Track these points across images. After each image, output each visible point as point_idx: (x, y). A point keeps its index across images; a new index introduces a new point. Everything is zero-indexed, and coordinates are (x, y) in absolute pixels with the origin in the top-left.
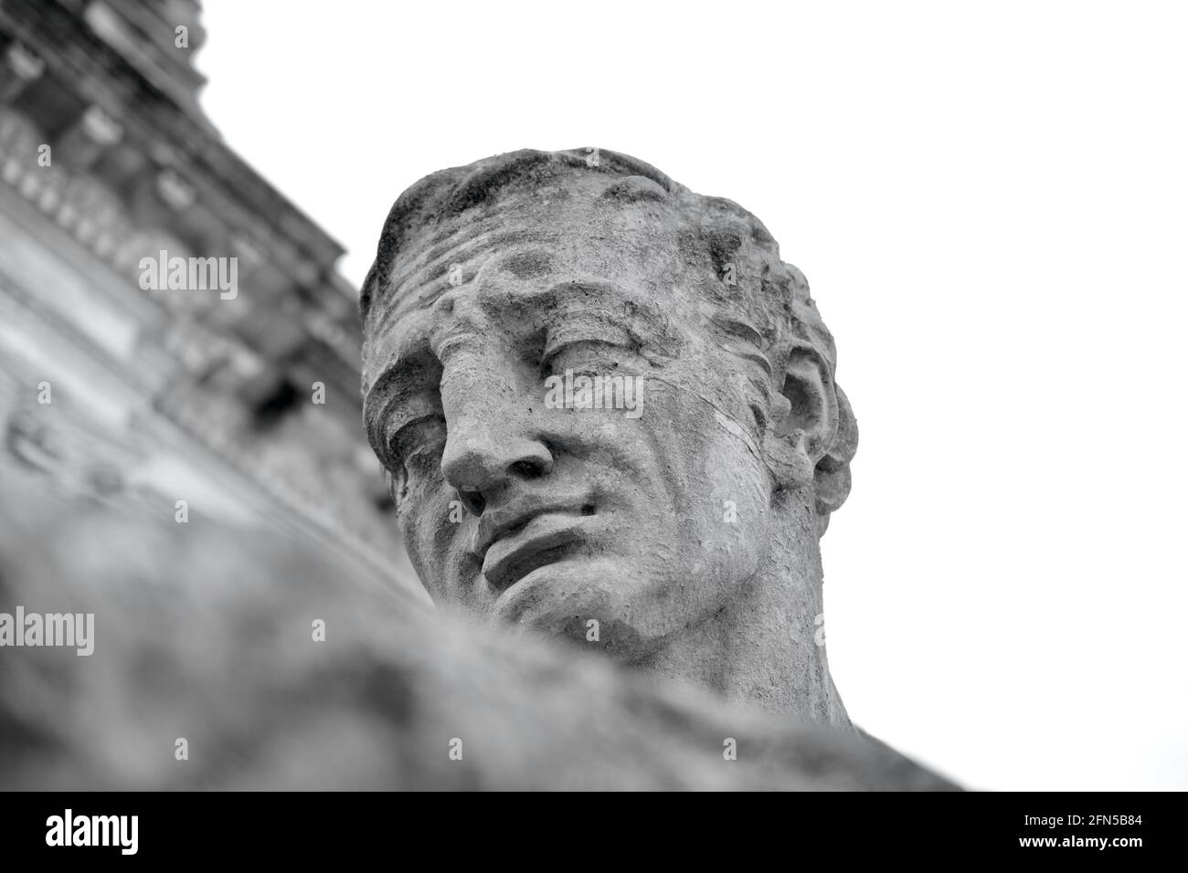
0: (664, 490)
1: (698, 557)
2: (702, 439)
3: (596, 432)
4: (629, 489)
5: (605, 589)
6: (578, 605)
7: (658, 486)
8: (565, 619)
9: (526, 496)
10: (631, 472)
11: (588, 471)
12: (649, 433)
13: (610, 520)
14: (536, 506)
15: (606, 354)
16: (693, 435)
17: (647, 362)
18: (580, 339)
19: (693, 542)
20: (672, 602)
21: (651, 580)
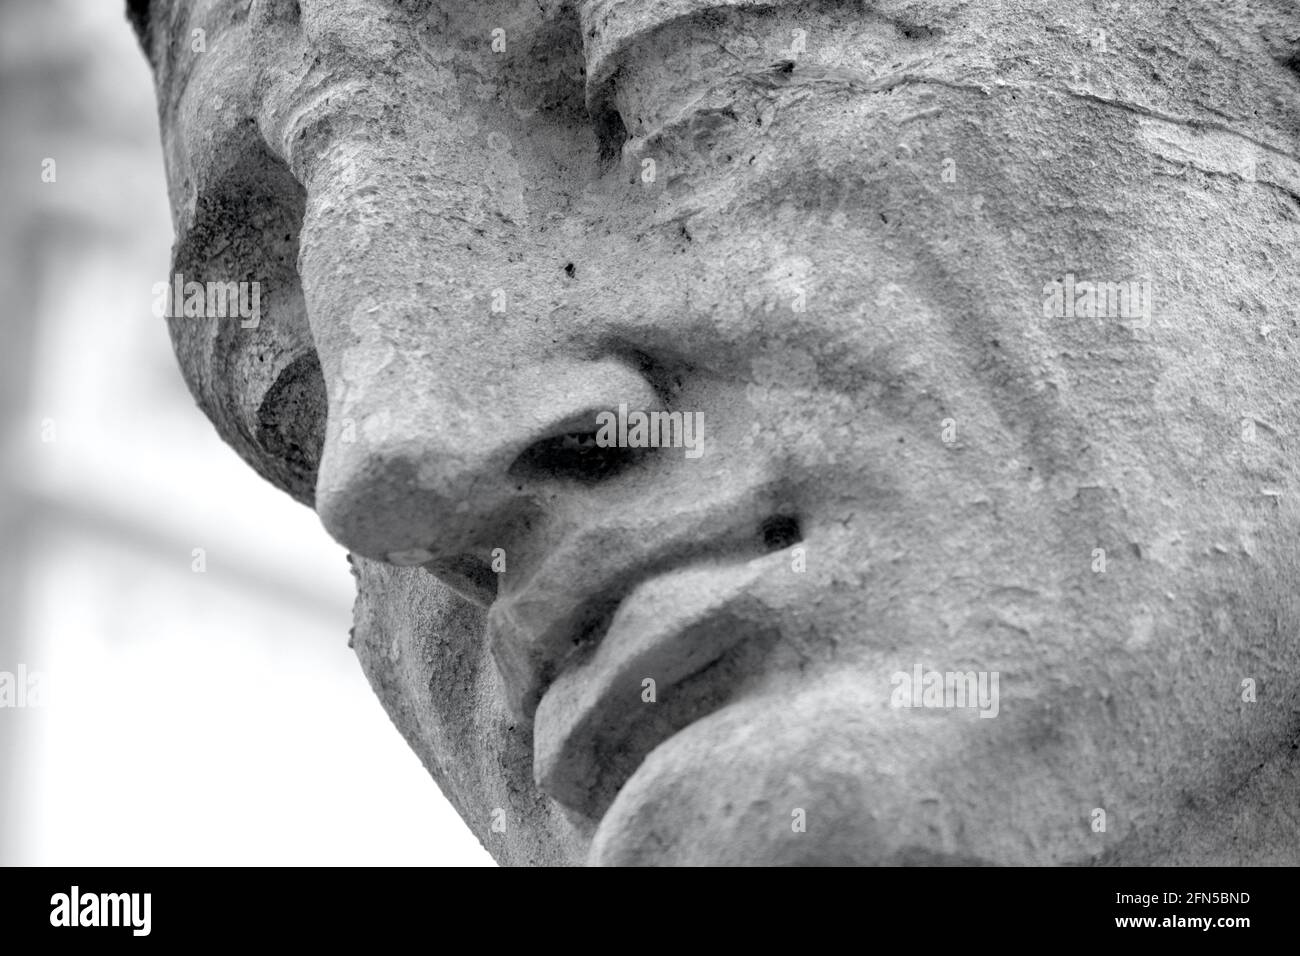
0: (991, 419)
2: (1098, 226)
3: (753, 294)
10: (876, 389)
11: (758, 417)
12: (918, 255)
13: (842, 549)
16: (1064, 221)
17: (890, 28)
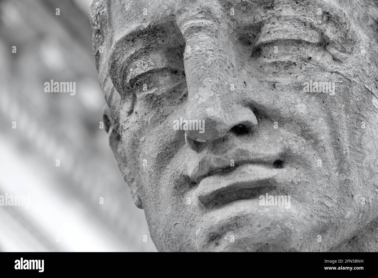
0: (332, 156)
1: (350, 207)
3: (292, 109)
4: (310, 153)
5: (289, 227)
6: (269, 236)
7: (330, 154)
8: (258, 244)
9: (239, 150)
10: (313, 141)
11: (282, 136)
12: (328, 113)
13: (294, 174)
14: (244, 158)
15: (304, 49)
17: (331, 57)
18: (289, 38)
19: (348, 196)
20: (328, 236)
21: (318, 222)
